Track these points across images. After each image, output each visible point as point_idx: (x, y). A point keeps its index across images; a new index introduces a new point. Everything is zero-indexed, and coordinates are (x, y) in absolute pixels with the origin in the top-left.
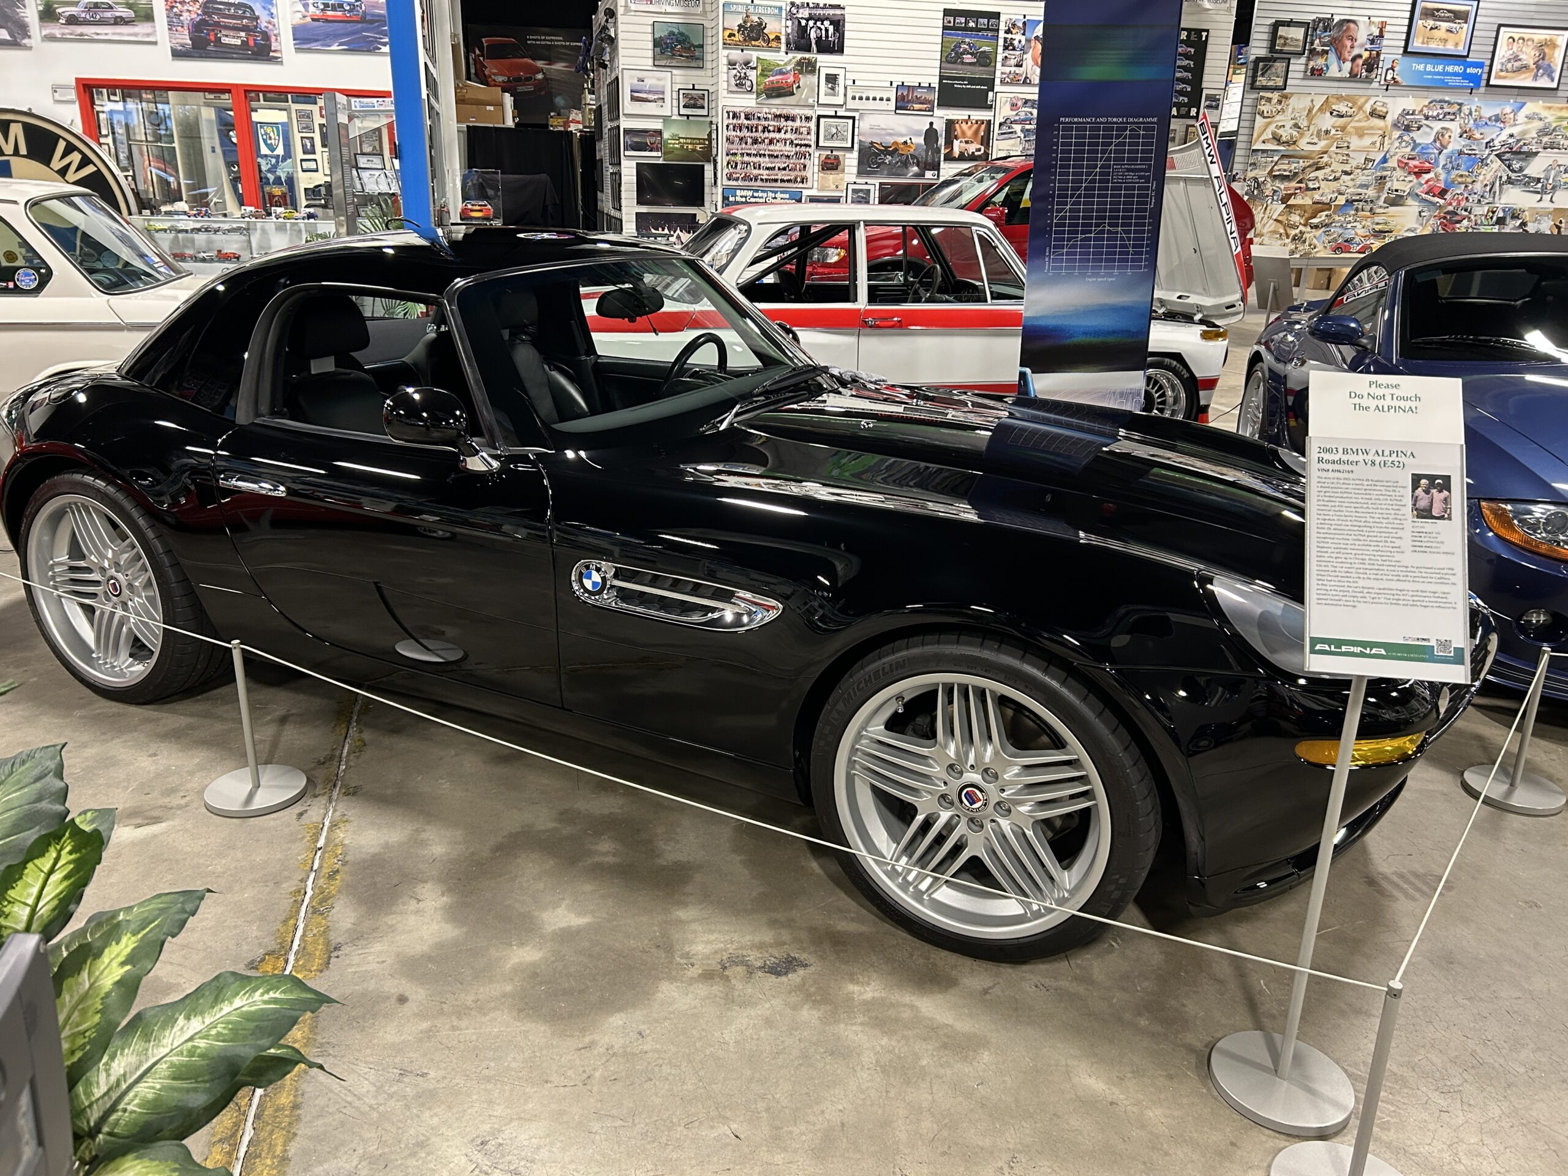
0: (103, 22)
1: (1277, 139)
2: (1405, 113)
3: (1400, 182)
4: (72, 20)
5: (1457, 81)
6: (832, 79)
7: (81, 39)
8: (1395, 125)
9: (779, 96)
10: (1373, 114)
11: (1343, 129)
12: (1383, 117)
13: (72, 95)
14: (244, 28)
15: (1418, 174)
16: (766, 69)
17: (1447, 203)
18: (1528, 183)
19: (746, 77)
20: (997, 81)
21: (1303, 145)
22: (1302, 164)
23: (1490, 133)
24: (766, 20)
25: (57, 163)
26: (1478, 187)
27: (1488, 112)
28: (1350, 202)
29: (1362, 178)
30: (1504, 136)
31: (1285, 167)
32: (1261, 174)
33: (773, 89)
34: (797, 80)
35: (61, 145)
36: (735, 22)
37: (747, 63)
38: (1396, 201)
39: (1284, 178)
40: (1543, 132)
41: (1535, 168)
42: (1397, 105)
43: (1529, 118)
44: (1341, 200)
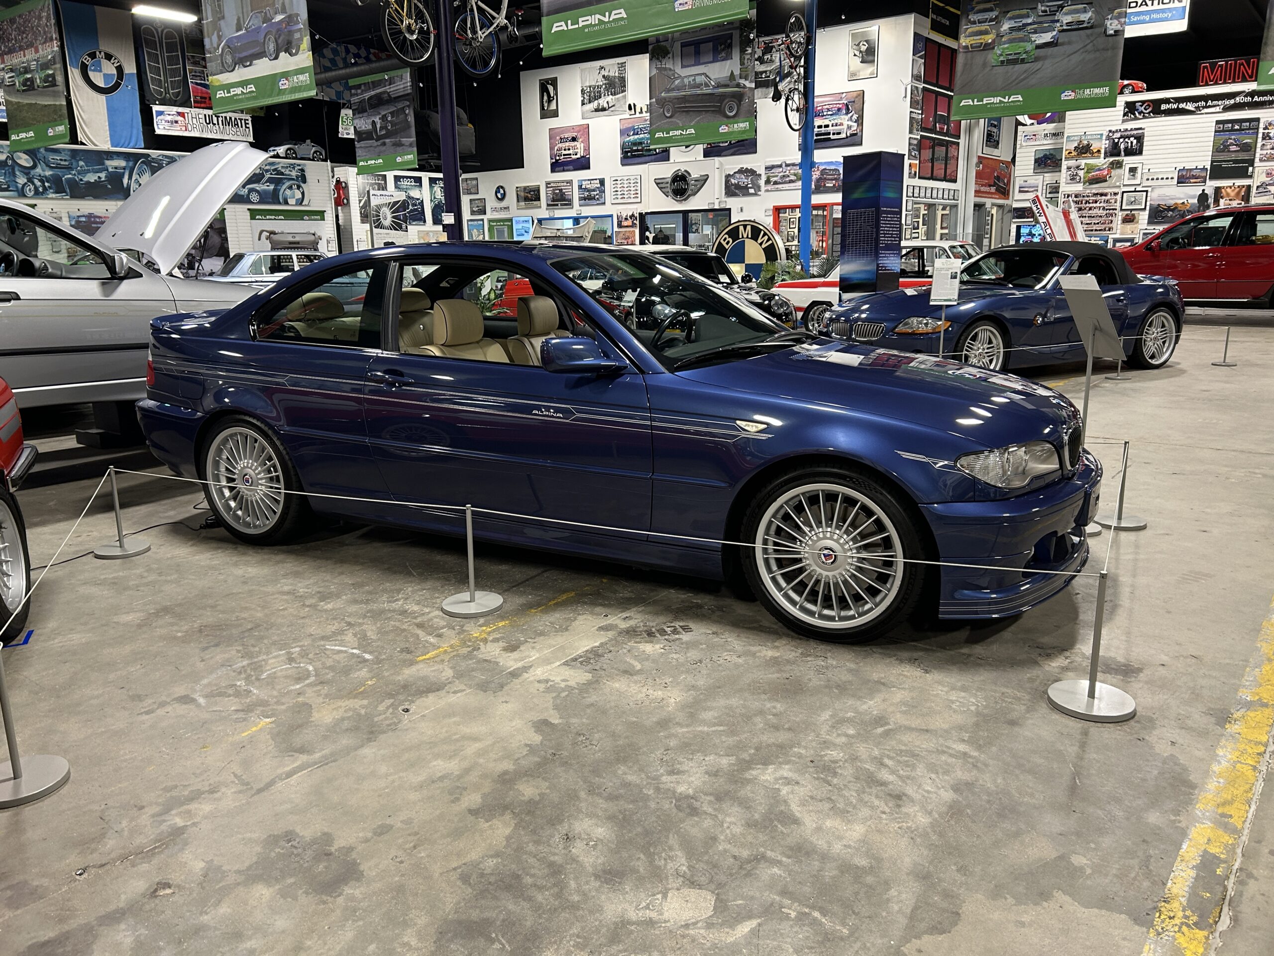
0: (785, 183)
4: (776, 183)
6: (1133, 170)
7: (777, 190)
9: (1097, 183)
13: (771, 213)
14: (835, 179)
16: (1090, 169)
19: (1077, 174)
20: (1257, 160)
24: (1091, 142)
25: (760, 241)
33: (1093, 179)
34: (1109, 172)
35: (762, 233)
36: (1072, 146)
37: (1078, 167)
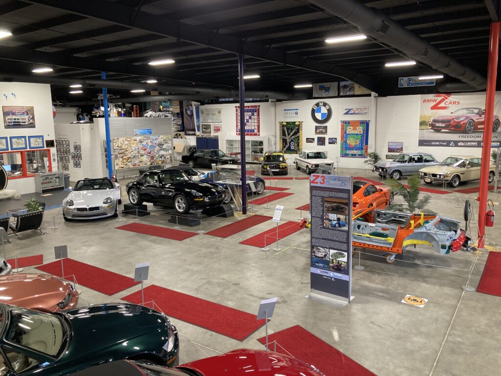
1: (118, 146)
2: (140, 140)
3: (142, 152)
5: (148, 133)
8: (139, 142)
10: (134, 140)
11: (130, 143)
12: (136, 141)
15: (145, 150)
17: (151, 154)
18: (164, 149)
21: (123, 147)
22: (124, 151)
23: (155, 142)
26: (156, 151)
27: (154, 138)
28: (134, 157)
29: (135, 152)
30: (158, 142)
31: (121, 152)
32: (117, 153)
38: (142, 155)
39: (121, 154)
40: (164, 140)
41: (164, 147)
42: (138, 138)
43: (161, 138)
44: (132, 157)
